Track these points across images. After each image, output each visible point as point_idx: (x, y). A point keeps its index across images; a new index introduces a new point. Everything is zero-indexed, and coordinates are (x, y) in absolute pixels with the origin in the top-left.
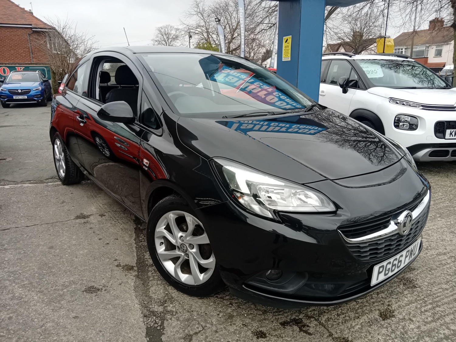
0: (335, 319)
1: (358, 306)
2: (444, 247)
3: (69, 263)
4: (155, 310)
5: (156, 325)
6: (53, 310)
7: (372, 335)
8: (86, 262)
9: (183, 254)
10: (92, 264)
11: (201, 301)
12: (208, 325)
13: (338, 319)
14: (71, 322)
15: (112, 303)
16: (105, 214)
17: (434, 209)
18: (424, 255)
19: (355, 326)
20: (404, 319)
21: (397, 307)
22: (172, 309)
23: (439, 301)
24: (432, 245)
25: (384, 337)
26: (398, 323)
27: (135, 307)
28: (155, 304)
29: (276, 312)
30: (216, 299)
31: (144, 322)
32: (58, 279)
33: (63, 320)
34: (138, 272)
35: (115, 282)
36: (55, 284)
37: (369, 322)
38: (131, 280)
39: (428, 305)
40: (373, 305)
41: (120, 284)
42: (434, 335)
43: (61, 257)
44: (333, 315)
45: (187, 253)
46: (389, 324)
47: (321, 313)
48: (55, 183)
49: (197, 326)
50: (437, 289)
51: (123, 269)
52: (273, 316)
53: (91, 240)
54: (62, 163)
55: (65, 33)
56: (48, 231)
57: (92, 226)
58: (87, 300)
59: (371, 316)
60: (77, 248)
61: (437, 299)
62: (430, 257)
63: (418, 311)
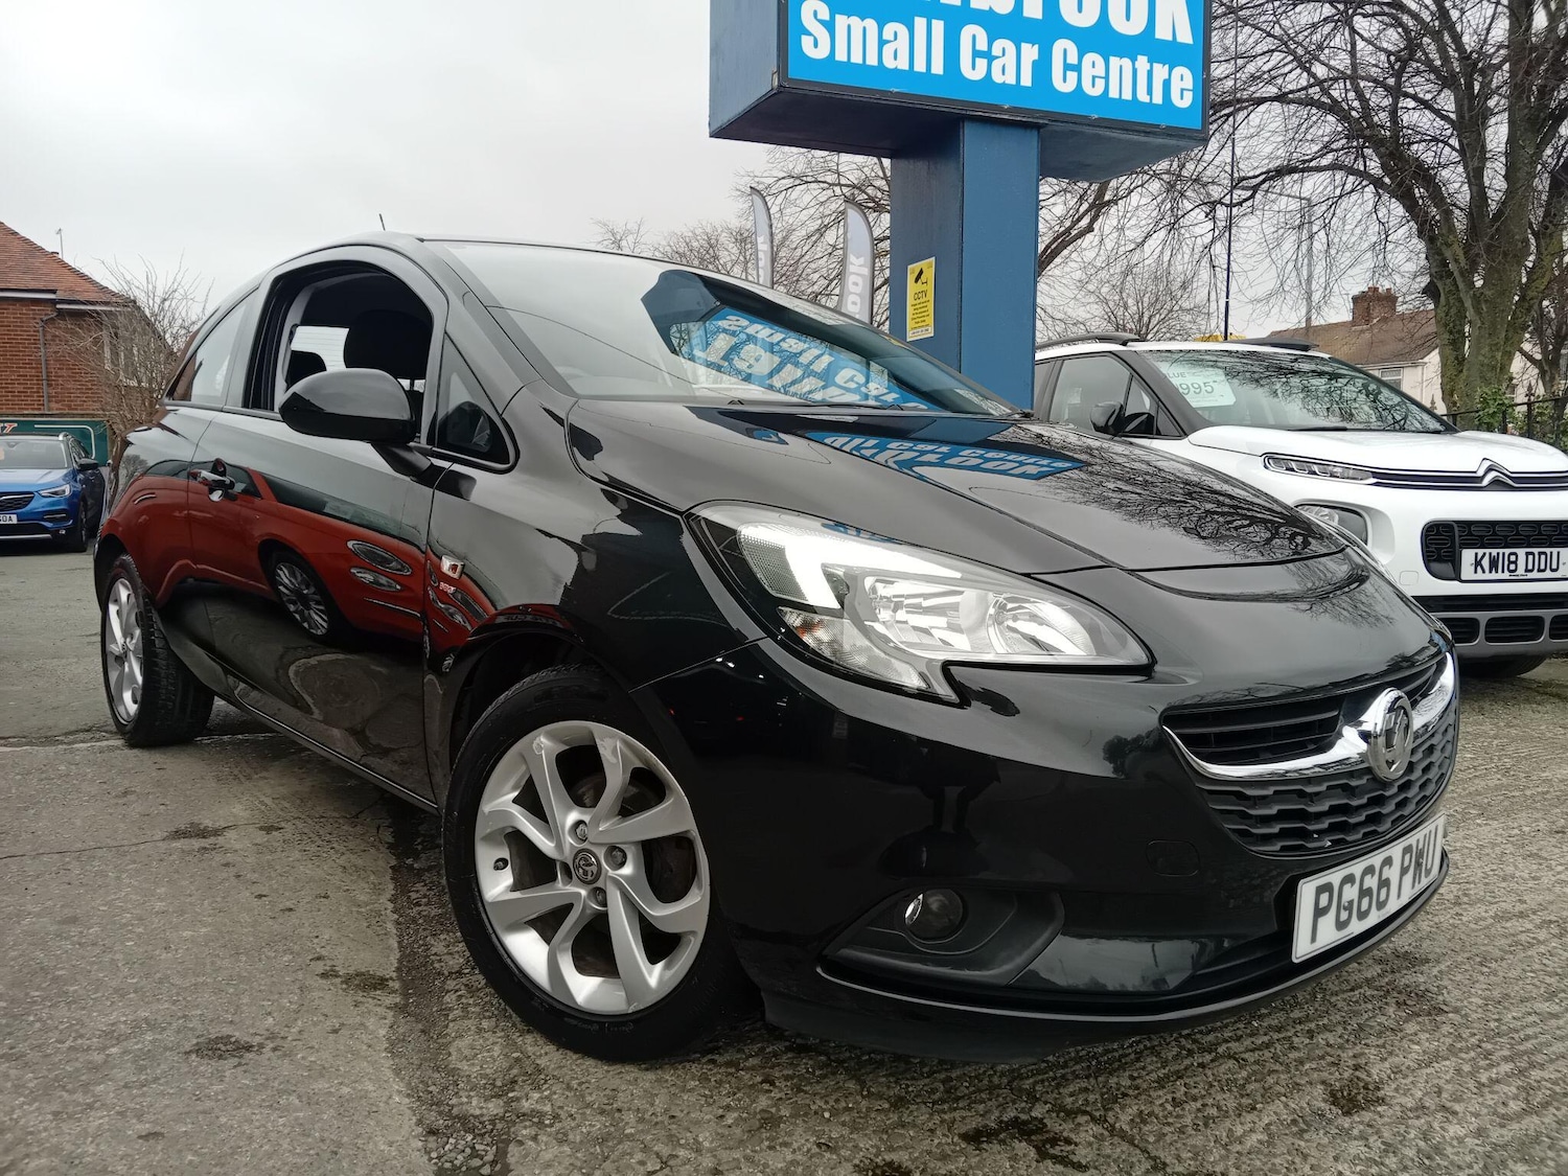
0: (1166, 1117)
1: (1244, 1074)
2: (1514, 898)
3: (136, 966)
4: (472, 1111)
5: (476, 1162)
6: (56, 1114)
7: (1312, 1161)
8: (204, 965)
9: (583, 893)
10: (227, 968)
11: (651, 1076)
12: (682, 1153)
13: (1178, 1116)
14: (130, 1151)
15: (301, 1089)
16: (283, 824)
17: (1455, 795)
18: (1451, 921)
19: (1244, 1135)
20: (1421, 1108)
21: (1389, 1072)
22: (539, 1107)
23: (1536, 1050)
24: (1472, 892)
25: (1358, 1168)
26: (1402, 1120)
27: (391, 1101)
28: (472, 1094)
29: (943, 1101)
30: (711, 1070)
31: (428, 1152)
32: (89, 1016)
33: (98, 1145)
34: (406, 996)
35: (315, 1024)
36: (77, 1031)
37: (1294, 1122)
38: (377, 1019)
39: (1499, 1064)
40: (1300, 1067)
41: (335, 1031)
42: (1542, 1154)
43: (107, 949)
44: (1158, 1102)
45: (599, 884)
46: (1371, 1126)
47: (1113, 1099)
48: (98, 744)
49: (639, 1156)
50: (1520, 1015)
51: (344, 986)
52: (931, 1114)
53: (224, 898)
54: (131, 667)
55: (169, 314)
56: (62, 872)
57: (230, 857)
58: (201, 1081)
59: (1299, 1102)
60: (171, 923)
61: (1528, 1045)
62: (1472, 926)
63: (1466, 1083)
